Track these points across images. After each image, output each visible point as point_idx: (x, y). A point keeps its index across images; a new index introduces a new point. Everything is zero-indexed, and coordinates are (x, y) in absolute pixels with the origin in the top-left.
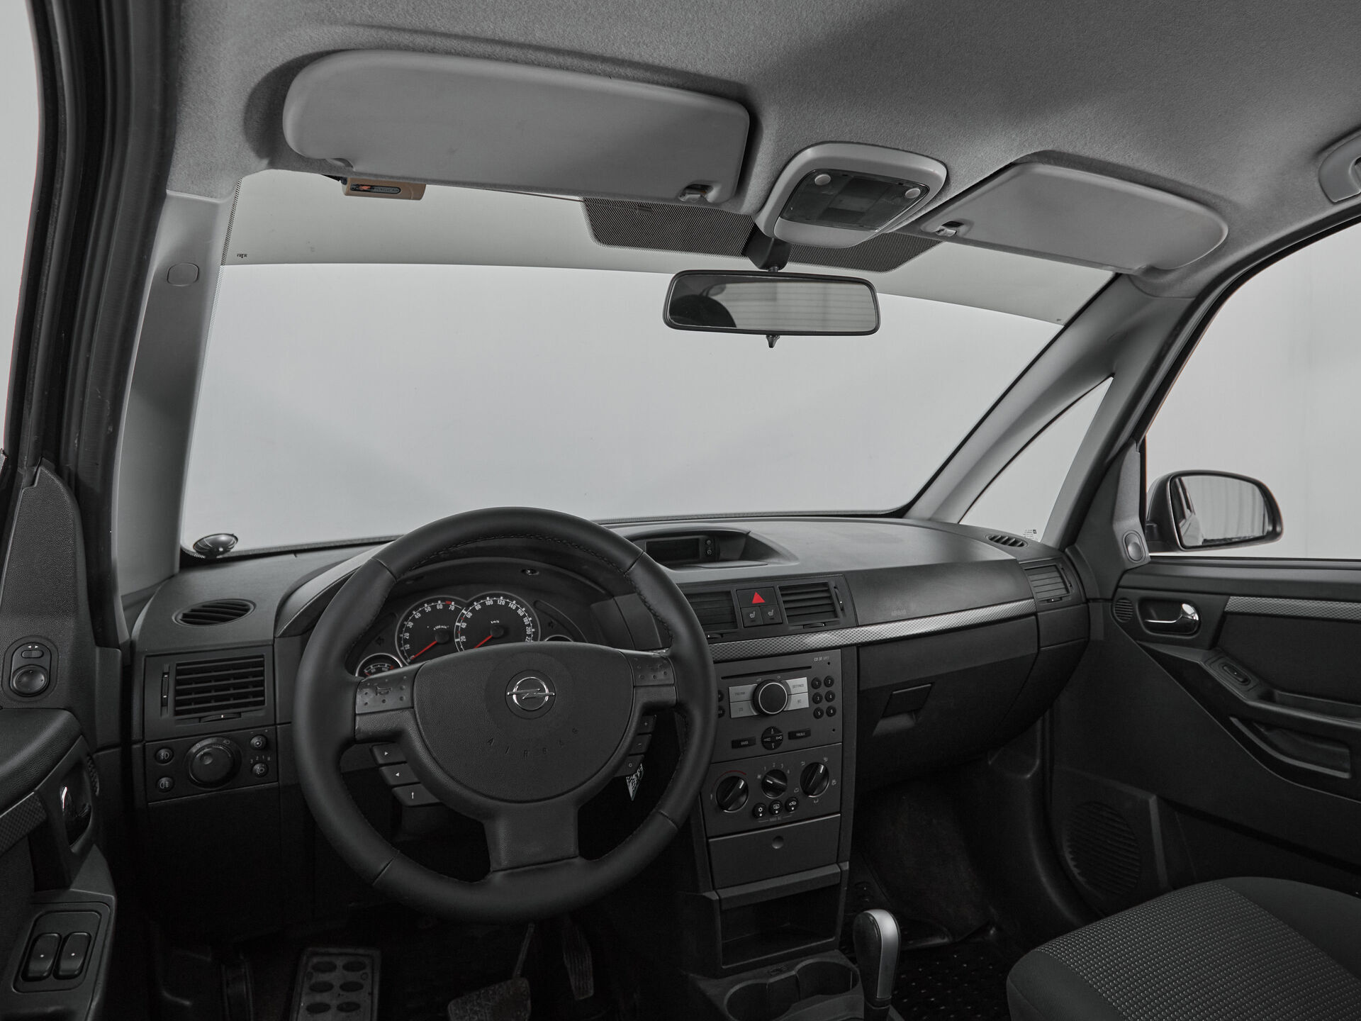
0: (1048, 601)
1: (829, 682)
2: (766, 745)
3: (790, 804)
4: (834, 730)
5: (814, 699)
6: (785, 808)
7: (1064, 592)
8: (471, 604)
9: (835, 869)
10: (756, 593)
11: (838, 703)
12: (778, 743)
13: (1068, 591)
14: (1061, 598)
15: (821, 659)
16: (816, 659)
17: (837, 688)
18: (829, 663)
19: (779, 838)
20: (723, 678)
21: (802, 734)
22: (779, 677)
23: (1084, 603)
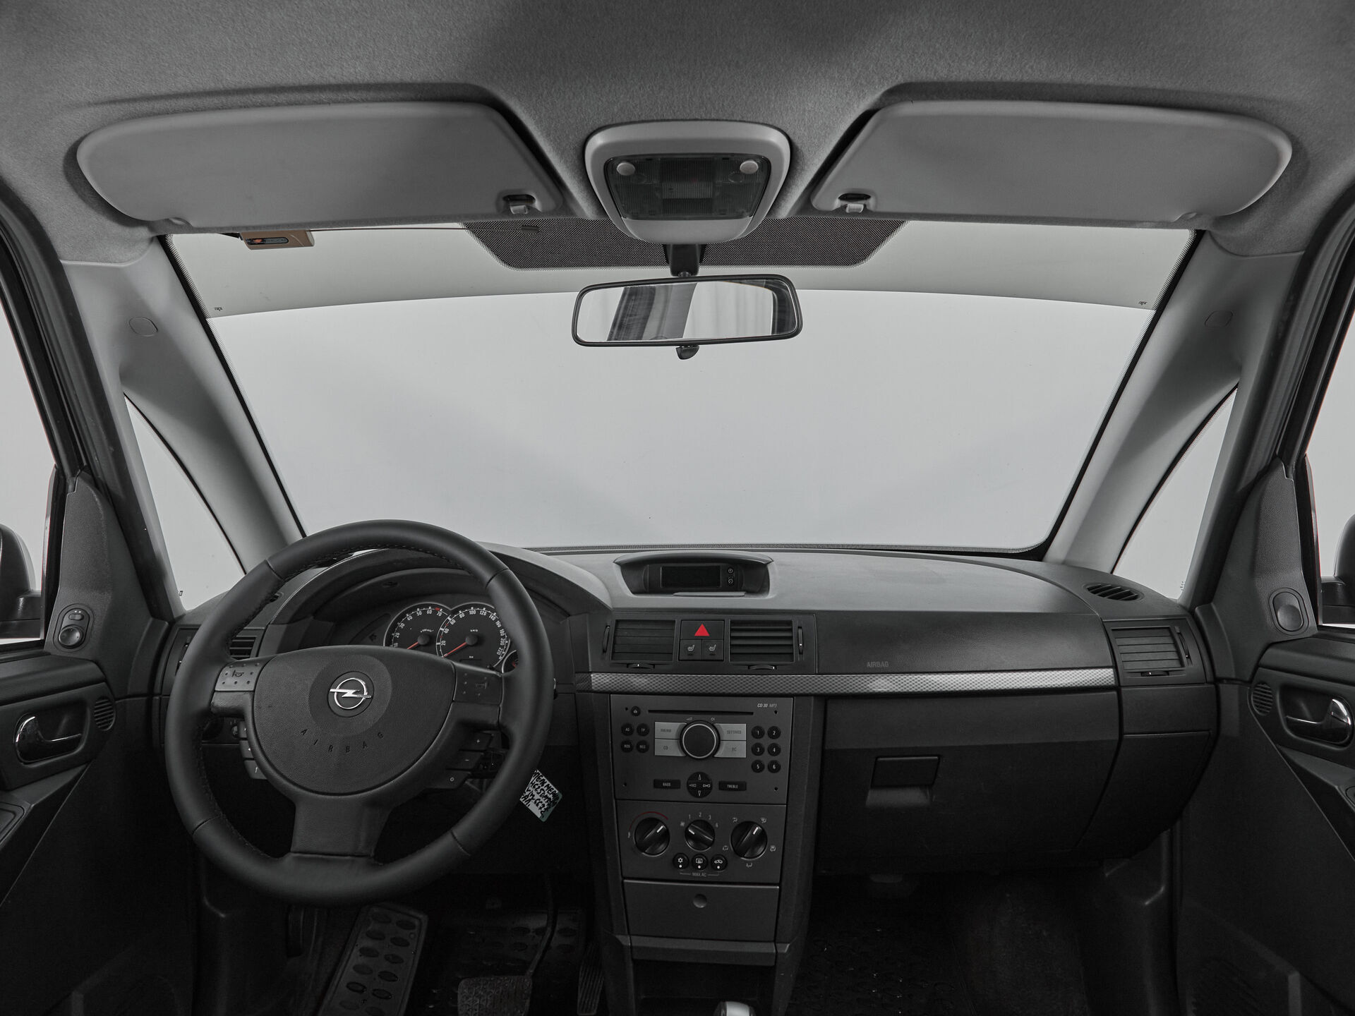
0: (1143, 673)
1: (775, 732)
2: (693, 792)
3: (715, 862)
4: (776, 789)
5: (754, 749)
6: (708, 864)
7: (1175, 664)
8: (456, 611)
9: (770, 948)
10: (702, 625)
11: (783, 759)
12: (706, 792)
13: (1182, 664)
14: (1167, 673)
15: (766, 705)
16: (760, 705)
17: (784, 742)
18: (776, 712)
19: (701, 897)
20: (650, 711)
21: (734, 786)
22: (713, 719)
23: (1210, 683)
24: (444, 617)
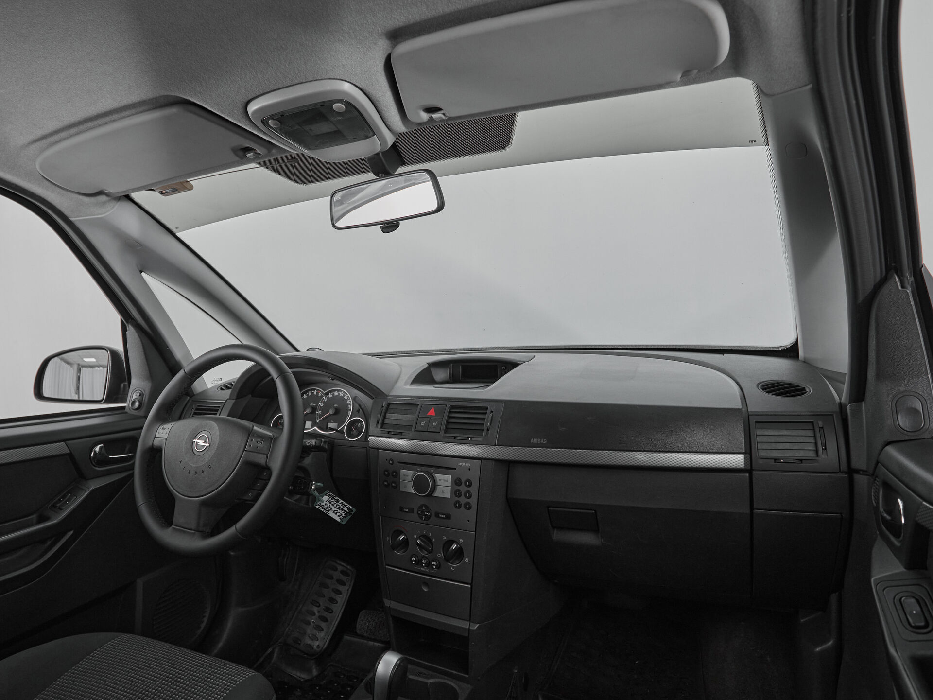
1: (469, 483)
2: (420, 516)
3: (433, 563)
4: (469, 521)
5: (456, 493)
6: (428, 565)
8: (327, 394)
9: (465, 625)
10: (433, 409)
11: (473, 501)
12: (428, 518)
14: (801, 461)
15: (464, 464)
16: (460, 464)
17: (474, 490)
18: (470, 469)
19: (426, 584)
20: (399, 462)
21: (443, 516)
22: (432, 471)
23: (846, 473)
24: (322, 396)
